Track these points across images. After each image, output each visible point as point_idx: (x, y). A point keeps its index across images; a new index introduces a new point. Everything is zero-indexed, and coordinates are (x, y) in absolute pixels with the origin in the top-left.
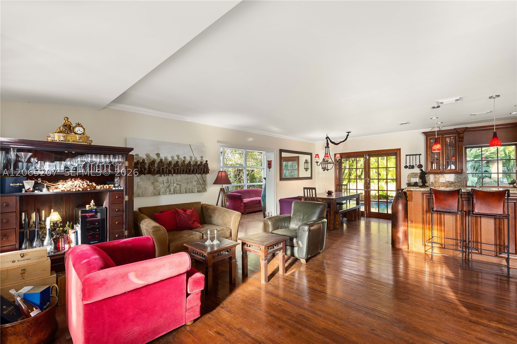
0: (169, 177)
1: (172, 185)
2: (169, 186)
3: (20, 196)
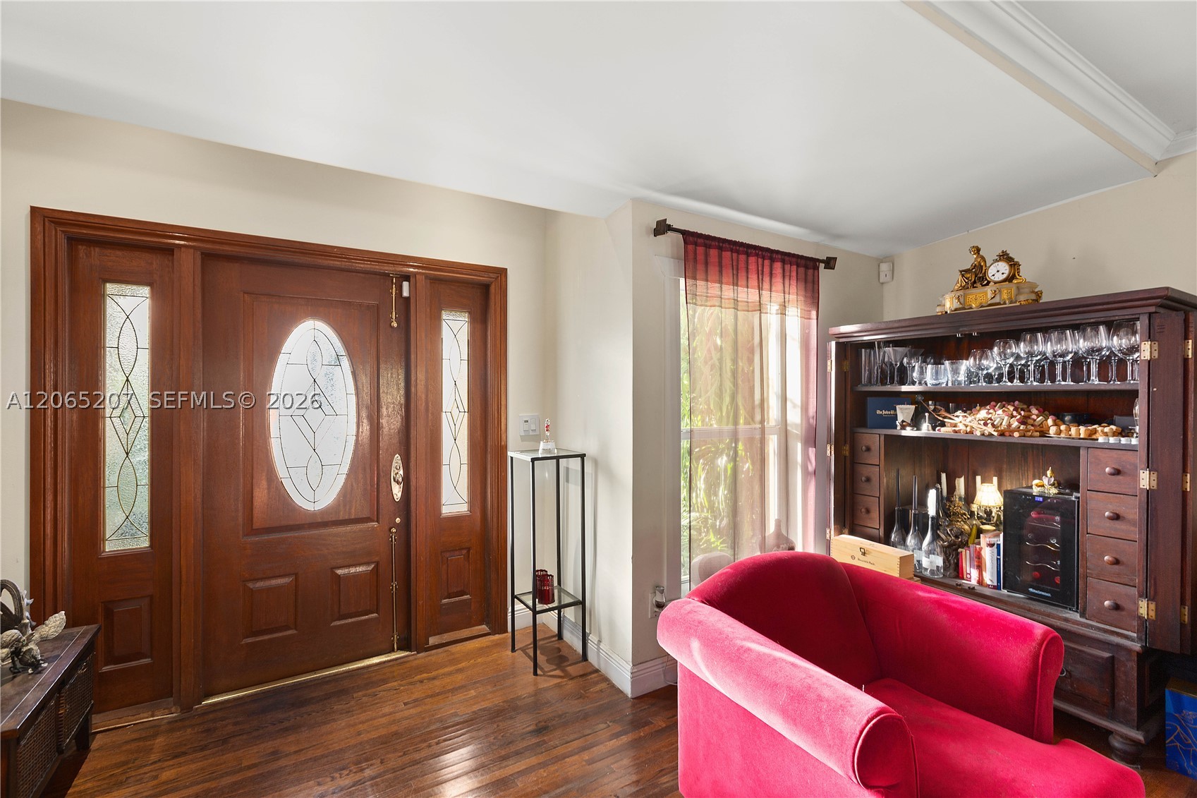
3: (886, 436)
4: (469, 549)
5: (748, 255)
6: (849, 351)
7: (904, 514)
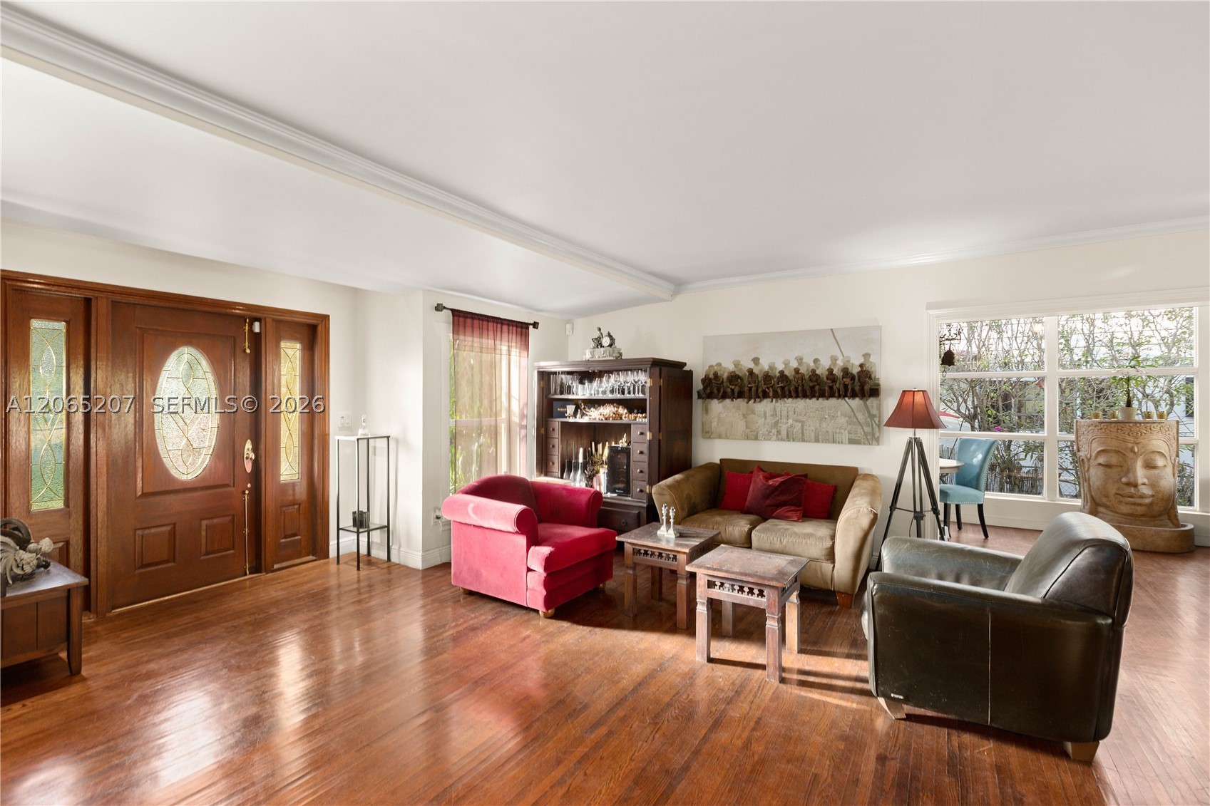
1: (784, 420)
2: (776, 423)
3: (562, 422)
4: (300, 505)
5: (488, 321)
6: (545, 376)
7: (570, 462)
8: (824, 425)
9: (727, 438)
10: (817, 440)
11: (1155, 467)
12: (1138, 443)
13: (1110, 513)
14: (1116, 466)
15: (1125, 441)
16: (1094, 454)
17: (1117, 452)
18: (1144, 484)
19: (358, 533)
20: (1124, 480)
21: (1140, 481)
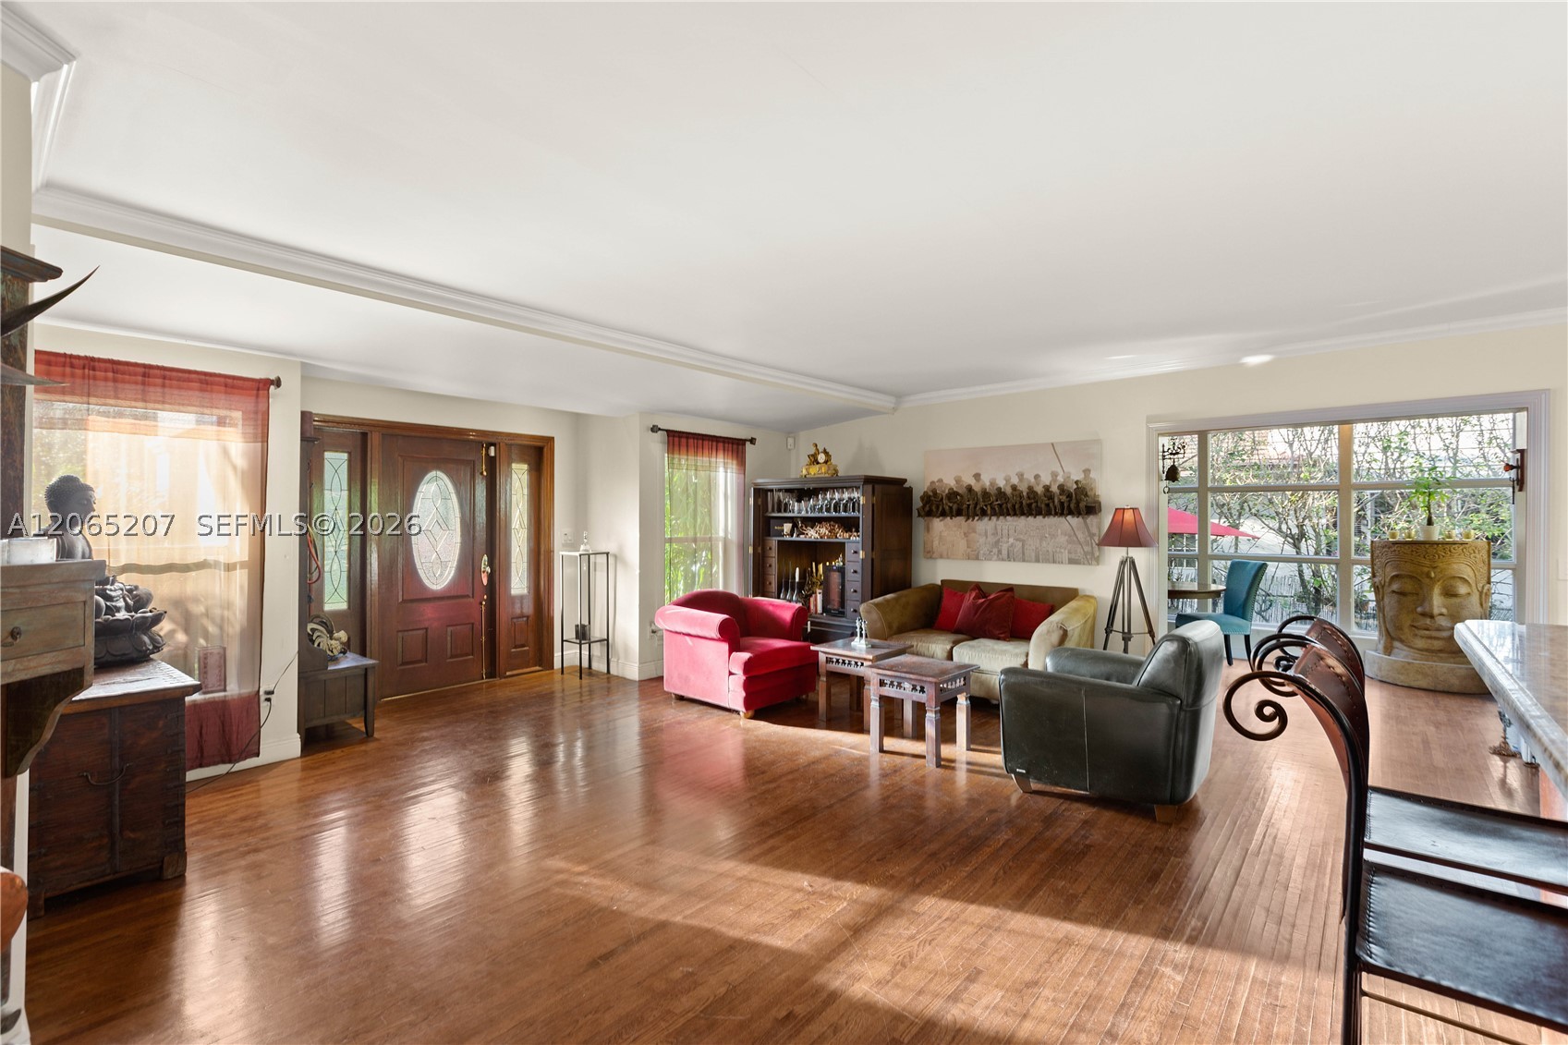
0: (999, 522)
1: (1005, 539)
2: (997, 542)
3: (779, 541)
4: (528, 617)
5: (703, 440)
6: (761, 493)
7: (787, 583)
8: (1044, 544)
9: (948, 558)
10: (1037, 560)
11: (1455, 595)
12: (1435, 567)
13: (1405, 648)
14: (1413, 594)
15: (1419, 564)
16: (1387, 580)
17: (1411, 577)
18: (1441, 614)
19: (581, 644)
20: (1419, 609)
21: (1436, 611)
